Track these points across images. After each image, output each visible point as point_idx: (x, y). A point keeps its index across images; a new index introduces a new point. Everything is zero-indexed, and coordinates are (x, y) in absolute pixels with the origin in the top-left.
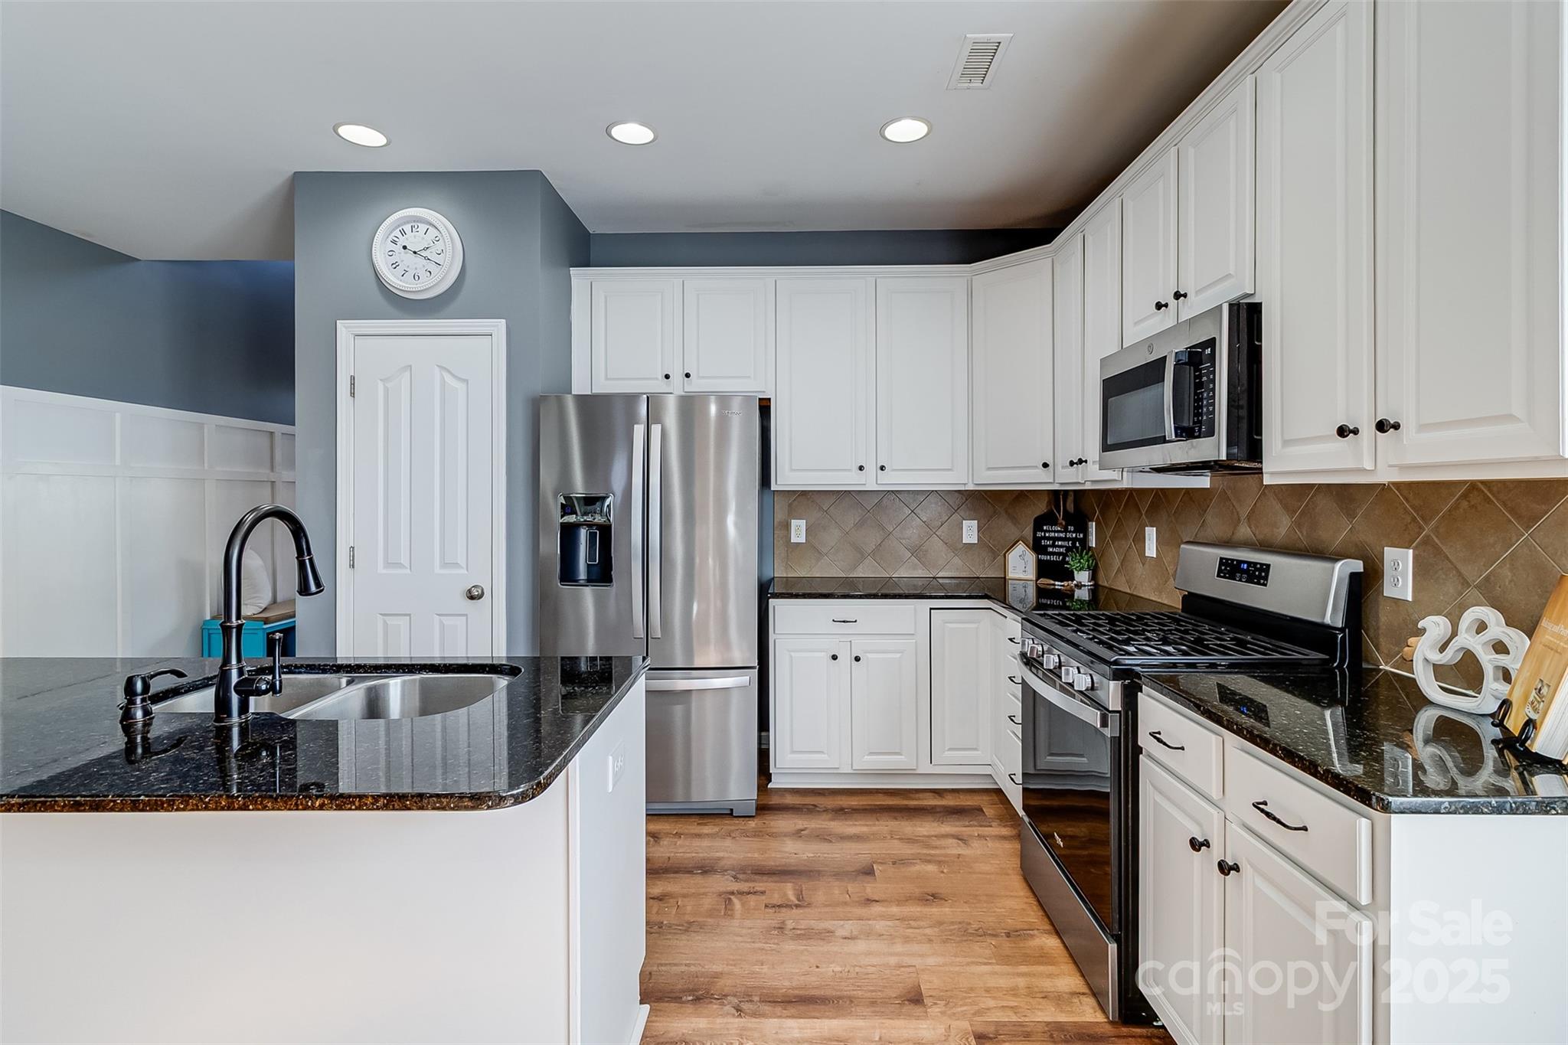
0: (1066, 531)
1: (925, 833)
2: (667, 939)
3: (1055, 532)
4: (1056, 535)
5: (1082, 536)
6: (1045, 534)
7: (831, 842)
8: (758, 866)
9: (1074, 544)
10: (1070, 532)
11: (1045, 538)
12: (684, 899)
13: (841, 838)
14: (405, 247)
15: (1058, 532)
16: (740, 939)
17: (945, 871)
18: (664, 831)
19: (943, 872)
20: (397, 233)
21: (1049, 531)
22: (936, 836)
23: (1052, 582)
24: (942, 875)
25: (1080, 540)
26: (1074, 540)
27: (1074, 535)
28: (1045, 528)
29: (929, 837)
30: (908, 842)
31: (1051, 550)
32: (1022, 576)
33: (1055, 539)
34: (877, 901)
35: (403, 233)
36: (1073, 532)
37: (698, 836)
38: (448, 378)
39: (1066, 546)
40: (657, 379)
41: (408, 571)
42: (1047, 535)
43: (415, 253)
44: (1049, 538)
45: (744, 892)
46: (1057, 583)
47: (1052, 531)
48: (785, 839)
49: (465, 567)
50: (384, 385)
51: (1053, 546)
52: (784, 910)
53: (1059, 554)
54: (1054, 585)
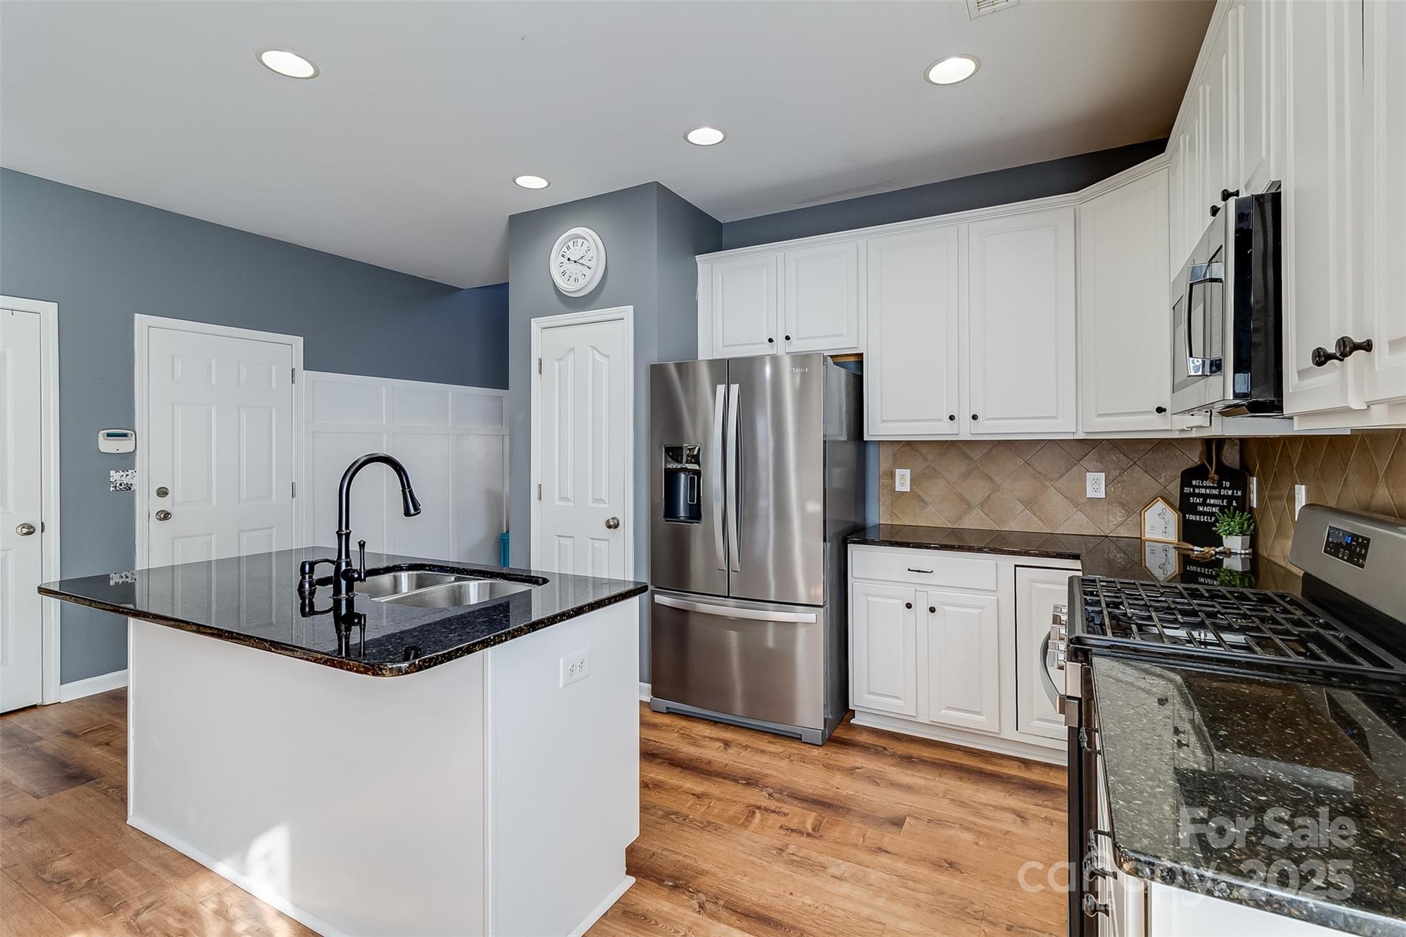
0: (1220, 487)
1: (984, 801)
2: (683, 830)
3: (1206, 487)
4: (1208, 491)
5: (1239, 493)
6: (1194, 490)
7: (879, 785)
8: (797, 790)
9: (1230, 503)
10: (1225, 488)
11: (1194, 495)
12: (717, 802)
13: (891, 784)
14: (569, 259)
15: (1210, 488)
16: (741, 848)
17: (981, 843)
18: (737, 742)
19: (977, 844)
20: (565, 249)
21: (1199, 487)
22: (994, 807)
23: (1191, 547)
24: (975, 847)
25: (1236, 498)
26: (1230, 499)
27: (1230, 492)
28: (1194, 483)
29: (985, 805)
30: (960, 805)
31: (1201, 509)
32: (1161, 538)
33: (1206, 496)
34: (888, 852)
35: (568, 248)
36: (1229, 488)
37: (763, 752)
38: (596, 353)
39: (1219, 506)
40: (763, 343)
41: (572, 504)
42: (1197, 491)
43: (575, 262)
44: (1199, 495)
45: (769, 810)
46: (1196, 548)
47: (1203, 487)
48: (837, 772)
49: (607, 502)
50: (559, 364)
51: (1204, 504)
52: (794, 835)
53: (1211, 514)
54: (1192, 550)
